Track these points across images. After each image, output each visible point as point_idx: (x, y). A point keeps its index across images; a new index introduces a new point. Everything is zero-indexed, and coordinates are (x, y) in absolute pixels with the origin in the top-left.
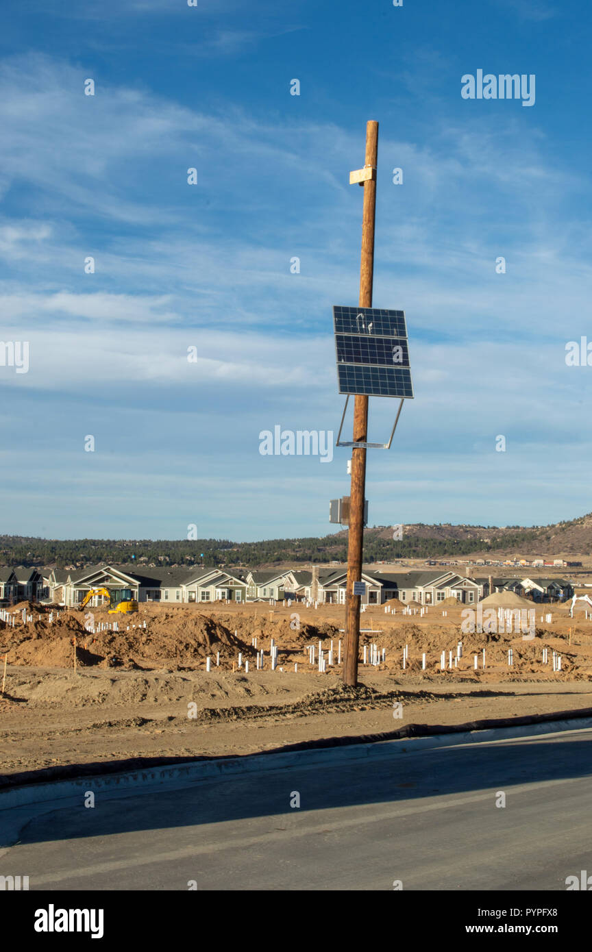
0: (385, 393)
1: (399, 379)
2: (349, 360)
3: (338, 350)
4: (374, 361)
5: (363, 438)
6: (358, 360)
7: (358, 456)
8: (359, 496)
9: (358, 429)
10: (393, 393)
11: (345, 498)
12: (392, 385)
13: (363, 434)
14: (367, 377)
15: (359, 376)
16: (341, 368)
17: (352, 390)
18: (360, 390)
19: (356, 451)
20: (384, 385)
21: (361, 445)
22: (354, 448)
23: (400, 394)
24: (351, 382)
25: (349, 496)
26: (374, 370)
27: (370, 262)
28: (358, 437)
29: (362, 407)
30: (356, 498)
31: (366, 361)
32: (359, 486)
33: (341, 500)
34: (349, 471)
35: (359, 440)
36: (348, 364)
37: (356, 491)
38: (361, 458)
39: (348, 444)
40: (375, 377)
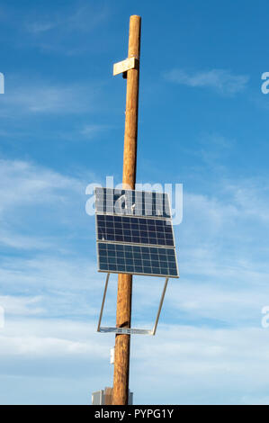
0: (147, 271)
1: (163, 258)
2: (110, 238)
3: (99, 229)
4: (136, 240)
5: (127, 324)
6: (119, 239)
7: (121, 343)
8: (122, 386)
9: (122, 314)
10: (156, 272)
11: (107, 389)
12: (156, 264)
13: (126, 319)
14: (128, 255)
15: (120, 254)
16: (101, 246)
17: (113, 268)
18: (121, 269)
19: (119, 337)
20: (147, 263)
21: (125, 331)
22: (117, 335)
23: (164, 272)
24: (110, 260)
25: (112, 386)
26: (137, 249)
27: (134, 146)
28: (121, 323)
29: (126, 291)
30: (118, 389)
31: (128, 240)
32: (122, 376)
33: (103, 392)
34: (112, 360)
35: (122, 326)
36: (110, 242)
37: (118, 381)
38: (124, 345)
39: (110, 330)
40: (137, 256)
